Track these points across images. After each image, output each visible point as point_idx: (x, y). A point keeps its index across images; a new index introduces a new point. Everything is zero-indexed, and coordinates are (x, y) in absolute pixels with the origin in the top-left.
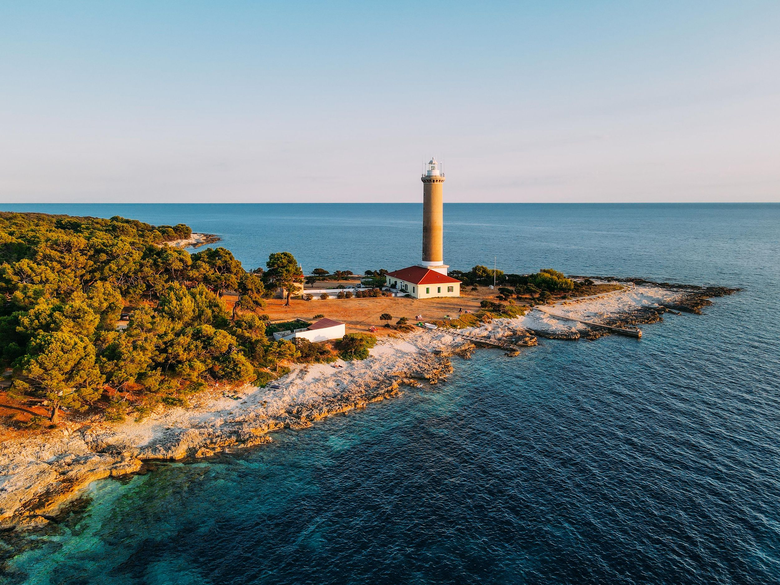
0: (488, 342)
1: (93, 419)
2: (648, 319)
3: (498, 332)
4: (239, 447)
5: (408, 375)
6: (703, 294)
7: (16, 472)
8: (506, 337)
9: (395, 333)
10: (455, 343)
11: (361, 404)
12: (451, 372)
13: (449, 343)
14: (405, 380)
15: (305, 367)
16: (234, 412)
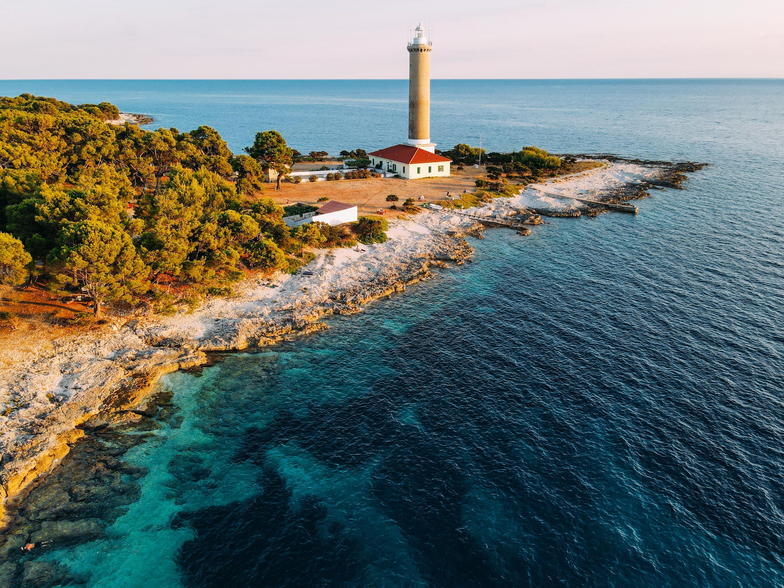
0: (495, 221)
1: (137, 312)
2: (637, 195)
3: (502, 211)
4: (298, 335)
5: (433, 257)
6: (677, 170)
7: (82, 370)
8: (511, 216)
9: (403, 215)
10: (464, 223)
11: (400, 287)
12: (473, 252)
13: (458, 224)
14: (433, 262)
15: (330, 252)
16: (277, 300)
